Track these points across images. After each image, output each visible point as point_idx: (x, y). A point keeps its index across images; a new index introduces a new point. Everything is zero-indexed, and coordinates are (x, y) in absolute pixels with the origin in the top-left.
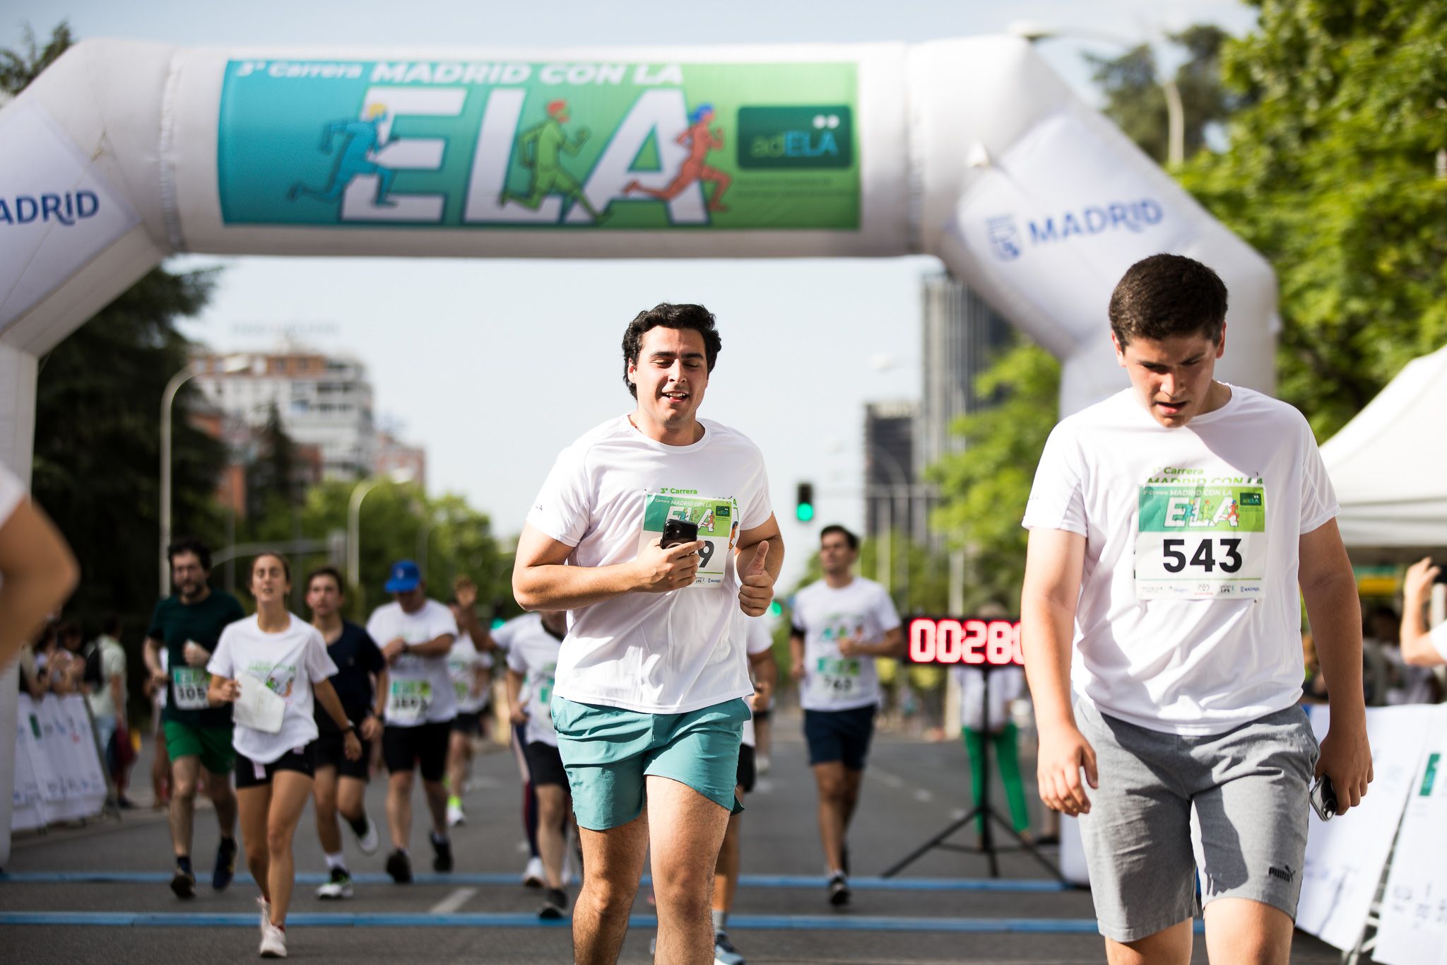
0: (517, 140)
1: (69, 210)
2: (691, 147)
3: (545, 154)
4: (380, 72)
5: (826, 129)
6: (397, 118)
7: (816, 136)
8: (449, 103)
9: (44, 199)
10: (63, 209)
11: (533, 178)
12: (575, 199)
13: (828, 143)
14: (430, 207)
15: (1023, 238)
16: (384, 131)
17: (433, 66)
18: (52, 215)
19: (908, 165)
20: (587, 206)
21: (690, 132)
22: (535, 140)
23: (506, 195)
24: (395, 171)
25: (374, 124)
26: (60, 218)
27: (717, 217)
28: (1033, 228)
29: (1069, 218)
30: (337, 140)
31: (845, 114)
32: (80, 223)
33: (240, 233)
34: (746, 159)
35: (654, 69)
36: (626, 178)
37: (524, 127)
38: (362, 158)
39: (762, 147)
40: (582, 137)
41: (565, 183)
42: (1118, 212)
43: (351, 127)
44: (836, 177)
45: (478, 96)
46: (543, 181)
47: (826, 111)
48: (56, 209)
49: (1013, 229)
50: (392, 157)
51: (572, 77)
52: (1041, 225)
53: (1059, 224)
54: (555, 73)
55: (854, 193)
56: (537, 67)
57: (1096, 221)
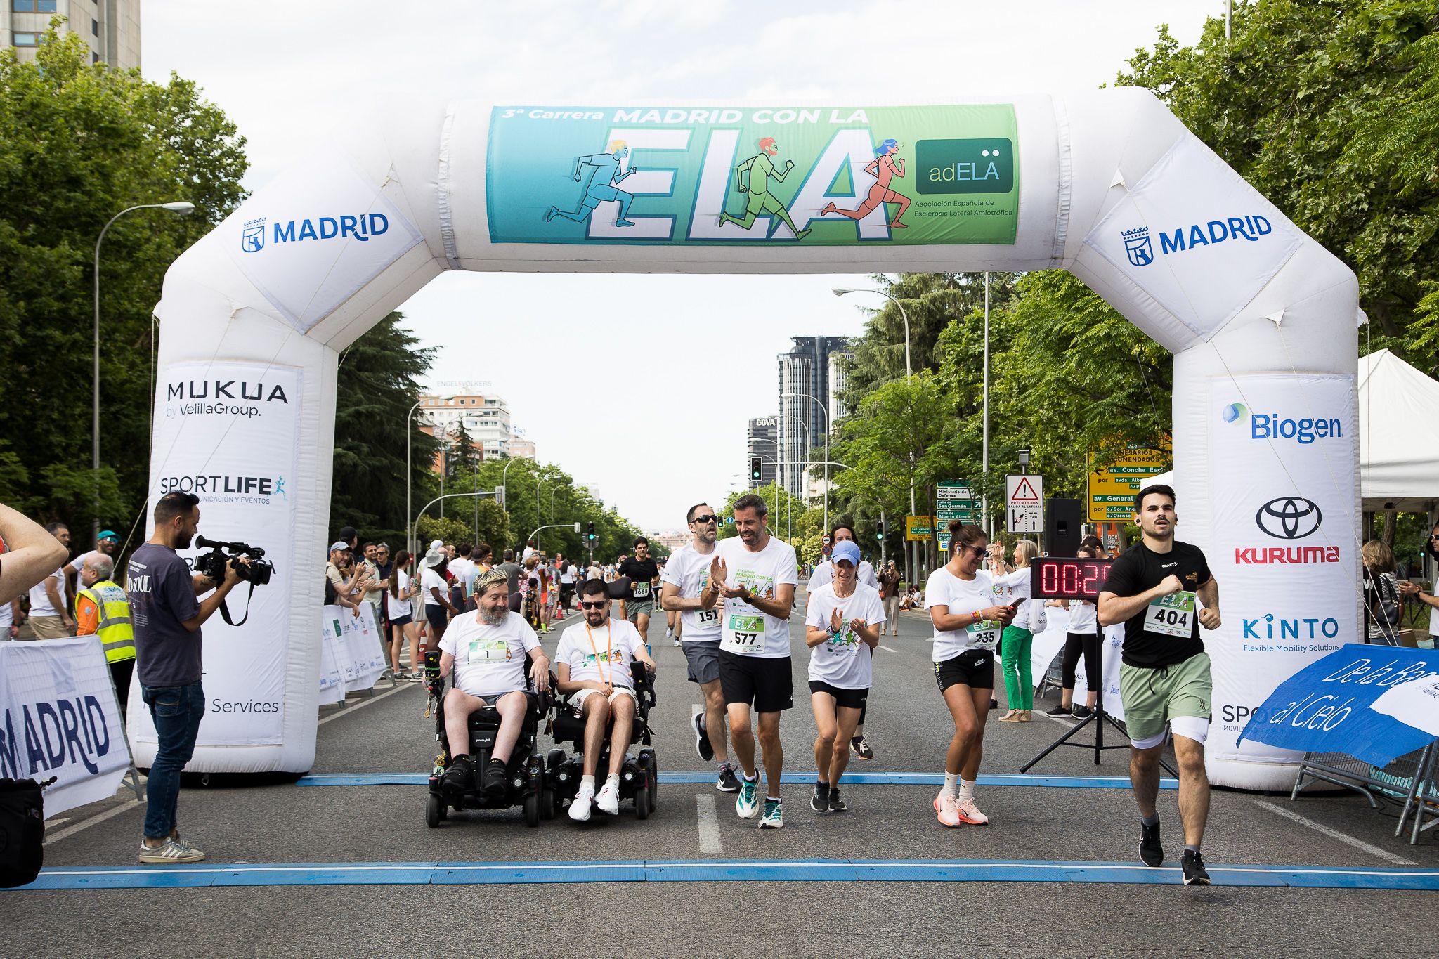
0: (734, 170)
1: (364, 231)
2: (877, 175)
3: (757, 181)
4: (620, 114)
5: (990, 159)
6: (634, 151)
7: (982, 165)
8: (677, 140)
9: (343, 219)
10: (358, 228)
11: (747, 203)
12: (782, 219)
13: (992, 171)
14: (661, 227)
15: (1155, 247)
16: (625, 163)
17: (663, 111)
18: (349, 232)
19: (1060, 187)
20: (791, 226)
21: (876, 163)
22: (748, 171)
24: (634, 196)
25: (616, 158)
26: (356, 235)
28: (1163, 237)
29: (1195, 229)
30: (586, 171)
31: (1006, 146)
32: (374, 239)
33: (505, 249)
34: (924, 185)
35: (846, 112)
37: (738, 162)
38: (606, 186)
39: (937, 175)
41: (774, 207)
42: (1236, 224)
43: (596, 161)
44: (999, 199)
45: (701, 136)
46: (754, 207)
47: (990, 144)
48: (352, 228)
49: (1147, 238)
50: (630, 185)
51: (777, 118)
52: (1172, 239)
53: (1187, 235)
54: (762, 117)
55: (1014, 213)
56: (748, 112)
57: (1218, 232)
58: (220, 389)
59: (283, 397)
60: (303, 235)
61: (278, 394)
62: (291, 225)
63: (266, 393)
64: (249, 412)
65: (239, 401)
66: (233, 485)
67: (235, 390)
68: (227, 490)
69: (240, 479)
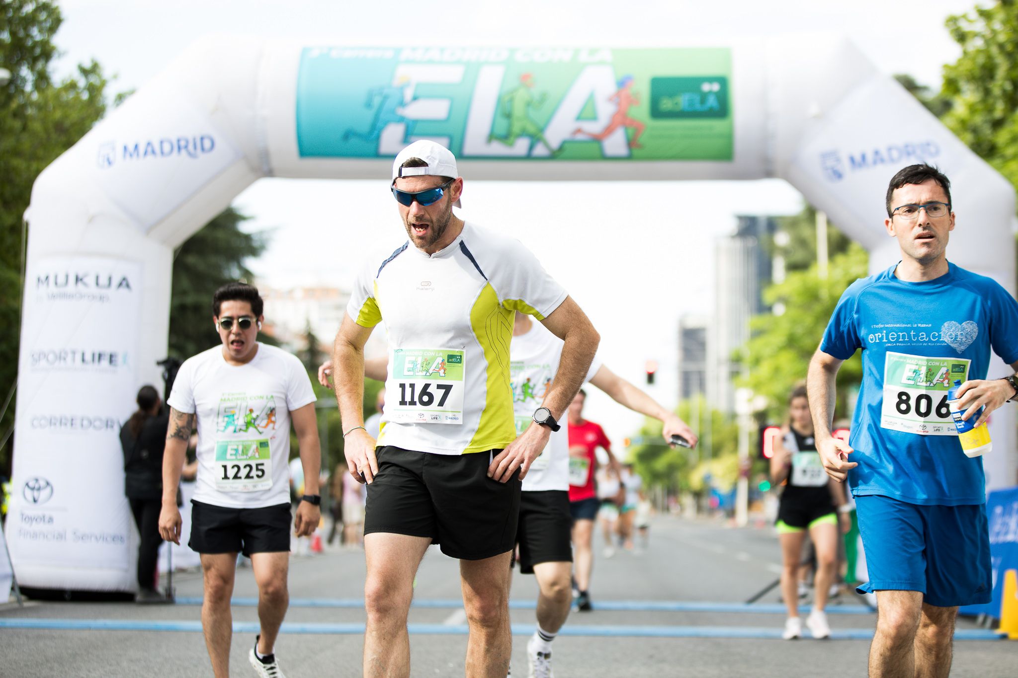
0: (500, 100)
1: (195, 148)
2: (619, 104)
3: (518, 109)
4: (406, 54)
5: (710, 92)
7: (704, 97)
8: (452, 75)
9: (179, 141)
10: (191, 147)
11: (510, 126)
12: (539, 140)
13: (712, 102)
15: (845, 166)
16: (409, 94)
17: (442, 50)
18: (183, 152)
19: (767, 116)
20: (547, 145)
21: (618, 94)
22: (511, 100)
23: (492, 137)
24: (416, 122)
25: (402, 89)
26: (190, 154)
27: (636, 152)
28: (852, 160)
29: (877, 153)
31: (723, 82)
32: (202, 157)
33: (311, 163)
34: (657, 113)
35: (593, 51)
36: (574, 126)
38: (393, 112)
39: (666, 104)
40: (543, 98)
41: (532, 129)
42: (910, 149)
43: (386, 91)
44: (716, 125)
45: (472, 70)
46: (516, 128)
47: (711, 80)
48: (186, 147)
49: (838, 160)
50: (413, 111)
51: (537, 57)
52: (858, 158)
53: (870, 157)
54: (525, 55)
55: (729, 137)
56: (513, 51)
57: (895, 154)
58: (78, 279)
59: (128, 286)
60: (146, 153)
61: (124, 283)
62: (136, 147)
63: (115, 281)
64: (102, 298)
65: (93, 289)
66: (88, 357)
67: (90, 280)
68: (83, 360)
69: (93, 355)
